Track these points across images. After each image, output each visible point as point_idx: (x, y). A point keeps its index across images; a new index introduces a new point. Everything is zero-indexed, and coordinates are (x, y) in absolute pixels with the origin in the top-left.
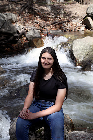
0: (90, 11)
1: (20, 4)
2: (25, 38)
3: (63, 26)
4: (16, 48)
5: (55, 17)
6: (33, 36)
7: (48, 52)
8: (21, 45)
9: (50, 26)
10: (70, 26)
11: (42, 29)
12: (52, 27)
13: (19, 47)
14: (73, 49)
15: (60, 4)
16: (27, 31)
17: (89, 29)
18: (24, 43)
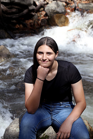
2: (44, 13)
11: (68, 1)
16: (47, 3)
18: (42, 20)
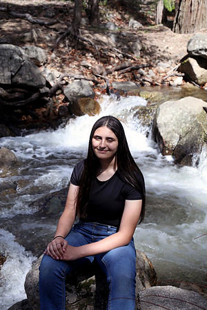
0: (195, 47)
1: (55, 30)
2: (62, 97)
3: (138, 75)
5: (124, 56)
6: (78, 93)
7: (107, 126)
8: (53, 111)
9: (113, 73)
10: (154, 75)
12: (116, 77)
13: (49, 114)
14: (158, 121)
15: (134, 30)
16: (67, 83)
17: (190, 82)
18: (60, 107)
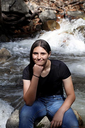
2: (38, 20)
3: (83, 7)
4: (28, 31)
6: (47, 17)
8: (33, 27)
9: (68, 6)
11: (58, 9)
12: (70, 8)
13: (30, 30)
16: (41, 12)
18: (37, 25)
